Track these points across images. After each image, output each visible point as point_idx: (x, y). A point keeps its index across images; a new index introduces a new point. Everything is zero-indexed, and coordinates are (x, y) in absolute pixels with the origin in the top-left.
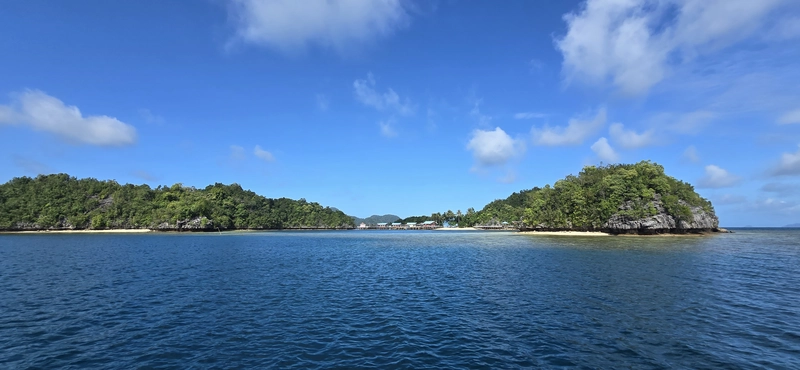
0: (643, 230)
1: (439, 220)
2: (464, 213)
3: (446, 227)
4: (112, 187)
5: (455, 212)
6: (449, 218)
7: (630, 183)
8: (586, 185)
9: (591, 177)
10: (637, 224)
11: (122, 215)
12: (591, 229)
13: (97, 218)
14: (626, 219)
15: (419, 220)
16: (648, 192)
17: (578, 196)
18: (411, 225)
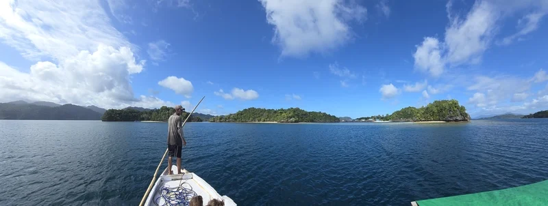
0: (456, 120)
1: (375, 118)
2: (385, 116)
3: (378, 121)
4: (265, 110)
5: (381, 116)
6: (379, 118)
7: (450, 106)
8: (437, 106)
9: (437, 104)
10: (454, 118)
11: (269, 118)
12: (440, 120)
13: (263, 119)
14: (451, 117)
15: (366, 119)
16: (455, 109)
17: (435, 110)
18: (363, 120)
